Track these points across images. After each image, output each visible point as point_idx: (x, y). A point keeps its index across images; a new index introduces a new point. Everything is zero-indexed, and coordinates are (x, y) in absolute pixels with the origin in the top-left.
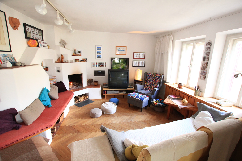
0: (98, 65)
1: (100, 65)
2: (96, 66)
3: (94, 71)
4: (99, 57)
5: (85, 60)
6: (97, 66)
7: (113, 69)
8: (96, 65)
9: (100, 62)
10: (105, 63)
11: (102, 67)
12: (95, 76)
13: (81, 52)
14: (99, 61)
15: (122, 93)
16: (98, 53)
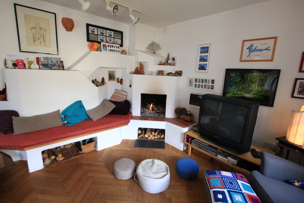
0: (197, 83)
1: (202, 84)
2: (194, 85)
3: (191, 95)
4: (202, 68)
5: (179, 74)
6: (196, 86)
7: (228, 95)
8: (194, 83)
9: (203, 79)
10: (212, 80)
11: (205, 88)
12: (190, 103)
13: (175, 59)
14: (202, 75)
15: (226, 159)
16: (202, 59)
